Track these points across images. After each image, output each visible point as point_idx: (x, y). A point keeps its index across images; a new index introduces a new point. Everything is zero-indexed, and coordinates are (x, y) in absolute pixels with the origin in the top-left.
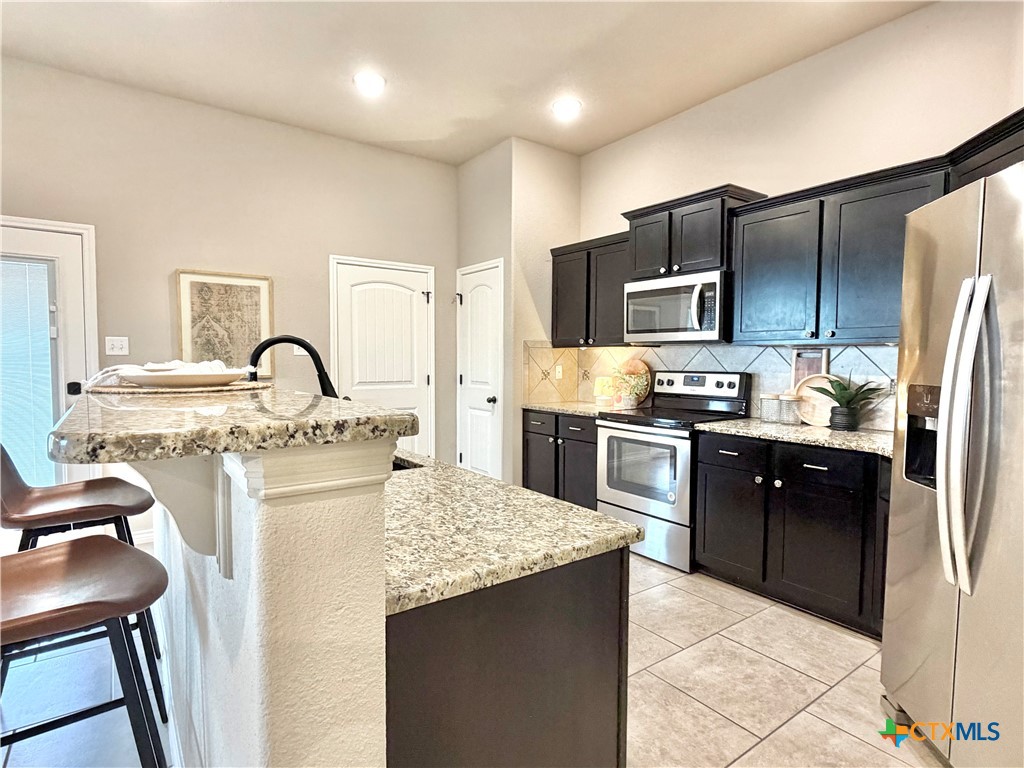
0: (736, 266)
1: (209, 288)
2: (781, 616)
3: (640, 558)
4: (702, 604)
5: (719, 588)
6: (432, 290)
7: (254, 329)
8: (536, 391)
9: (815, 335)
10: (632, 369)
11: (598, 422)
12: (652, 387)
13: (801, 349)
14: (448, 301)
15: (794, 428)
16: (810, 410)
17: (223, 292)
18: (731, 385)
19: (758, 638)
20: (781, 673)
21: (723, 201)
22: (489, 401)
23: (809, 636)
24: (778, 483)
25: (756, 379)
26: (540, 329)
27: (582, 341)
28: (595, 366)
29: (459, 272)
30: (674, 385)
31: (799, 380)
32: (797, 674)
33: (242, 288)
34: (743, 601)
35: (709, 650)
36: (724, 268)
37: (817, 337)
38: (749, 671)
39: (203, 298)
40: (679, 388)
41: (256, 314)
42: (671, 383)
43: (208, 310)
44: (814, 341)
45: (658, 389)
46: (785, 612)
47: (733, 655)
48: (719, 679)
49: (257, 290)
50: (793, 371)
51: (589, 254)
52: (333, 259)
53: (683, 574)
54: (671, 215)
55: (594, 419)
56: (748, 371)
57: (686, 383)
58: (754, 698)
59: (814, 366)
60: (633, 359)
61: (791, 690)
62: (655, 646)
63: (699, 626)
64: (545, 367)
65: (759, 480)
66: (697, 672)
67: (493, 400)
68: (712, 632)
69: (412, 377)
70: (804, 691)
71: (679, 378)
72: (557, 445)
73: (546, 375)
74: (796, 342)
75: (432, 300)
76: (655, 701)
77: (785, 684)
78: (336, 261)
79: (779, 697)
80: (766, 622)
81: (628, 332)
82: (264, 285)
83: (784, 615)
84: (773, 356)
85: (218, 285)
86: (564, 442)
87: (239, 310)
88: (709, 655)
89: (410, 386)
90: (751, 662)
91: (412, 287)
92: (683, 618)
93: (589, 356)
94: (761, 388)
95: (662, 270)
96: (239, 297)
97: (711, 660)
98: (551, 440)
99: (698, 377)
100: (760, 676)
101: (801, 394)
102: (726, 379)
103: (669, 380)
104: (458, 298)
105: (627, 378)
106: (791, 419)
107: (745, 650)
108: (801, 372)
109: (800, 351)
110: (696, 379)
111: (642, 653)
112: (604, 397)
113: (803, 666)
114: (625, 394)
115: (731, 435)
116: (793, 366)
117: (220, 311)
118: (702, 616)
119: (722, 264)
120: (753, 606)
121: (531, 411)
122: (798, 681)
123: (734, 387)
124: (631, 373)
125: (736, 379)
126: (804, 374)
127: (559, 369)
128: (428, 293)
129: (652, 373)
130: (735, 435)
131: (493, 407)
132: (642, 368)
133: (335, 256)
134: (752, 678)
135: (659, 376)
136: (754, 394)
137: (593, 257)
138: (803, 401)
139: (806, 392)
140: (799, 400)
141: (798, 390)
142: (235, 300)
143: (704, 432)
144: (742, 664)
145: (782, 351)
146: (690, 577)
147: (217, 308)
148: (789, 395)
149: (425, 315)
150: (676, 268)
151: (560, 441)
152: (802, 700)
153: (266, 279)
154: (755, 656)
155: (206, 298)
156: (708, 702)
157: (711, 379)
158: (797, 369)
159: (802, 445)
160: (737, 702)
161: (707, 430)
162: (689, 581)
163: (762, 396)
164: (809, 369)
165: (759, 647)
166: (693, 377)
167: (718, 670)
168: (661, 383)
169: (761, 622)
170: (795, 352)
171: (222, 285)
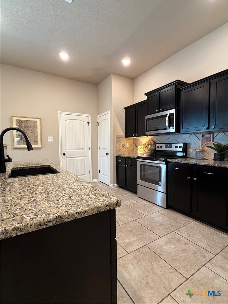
0: (181, 107)
1: (21, 121)
2: (197, 225)
3: (150, 203)
4: (169, 220)
5: (176, 214)
6: (90, 122)
7: (35, 133)
8: (120, 151)
9: (208, 128)
10: (149, 143)
11: (137, 160)
12: (155, 149)
13: (203, 134)
14: (95, 125)
15: (201, 160)
16: (207, 154)
17: (26, 122)
18: (180, 147)
19: (188, 234)
20: (196, 249)
21: (176, 86)
22: (106, 154)
23: (207, 234)
24: (195, 179)
25: (188, 145)
26: (121, 132)
27: (133, 135)
28: (139, 143)
29: (98, 116)
30: (162, 148)
31: (203, 145)
32: (202, 249)
33: (32, 121)
34: (184, 219)
35: (170, 238)
36: (177, 108)
37: (209, 129)
38: (184, 247)
39: (20, 124)
40: (164, 149)
41: (36, 129)
42: (161, 147)
43: (21, 128)
44: (208, 130)
45: (157, 149)
46: (199, 224)
47: (179, 241)
48: (173, 250)
49: (36, 122)
50: (201, 142)
51: (135, 108)
52: (59, 113)
53: (164, 209)
54: (159, 92)
55: (136, 158)
56: (186, 142)
57: (166, 147)
58: (185, 260)
59: (208, 140)
60: (150, 140)
61: (200, 256)
62: (151, 236)
63: (168, 228)
64: (123, 143)
65: (189, 178)
66: (165, 247)
67: (107, 154)
68: (172, 231)
69: (84, 147)
70: (205, 257)
71: (163, 145)
72: (126, 167)
73: (123, 146)
74: (201, 131)
75: (90, 125)
76: (147, 259)
77: (197, 253)
78: (60, 113)
79: (195, 260)
80: (191, 227)
81: (147, 131)
82: (38, 121)
83: (198, 225)
84: (194, 137)
85: (24, 120)
86: (128, 166)
87: (31, 128)
88: (170, 240)
89: (84, 150)
90: (185, 244)
91: (84, 121)
92: (162, 225)
93: (137, 140)
94: (190, 148)
95: (157, 111)
96: (31, 124)
97: (170, 242)
98: (124, 165)
99: (170, 145)
100: (188, 250)
101: (203, 149)
102: (178, 145)
103: (160, 146)
104: (98, 124)
105: (147, 146)
106: (200, 157)
107: (183, 239)
108: (203, 142)
109: (203, 135)
110: (169, 146)
111: (146, 238)
112: (141, 152)
113: (204, 246)
114: (147, 151)
115: (179, 163)
116: (201, 140)
117: (25, 128)
118: (169, 225)
119: (176, 107)
120: (187, 221)
121: (119, 157)
122: (202, 252)
123: (181, 147)
124: (148, 145)
125: (182, 145)
126: (204, 142)
127: (128, 144)
128: (89, 122)
129: (155, 144)
130: (180, 163)
131: (108, 156)
132: (152, 143)
133: (60, 112)
134: (185, 250)
135: (157, 145)
136: (188, 150)
137: (136, 109)
138: (204, 151)
139: (206, 148)
140: (203, 151)
141: (203, 148)
142: (29, 125)
143: (170, 162)
144: (182, 244)
145: (197, 135)
146: (166, 210)
147: (24, 127)
148: (200, 149)
149: (88, 129)
150: (161, 109)
151: (127, 166)
152: (204, 261)
153: (39, 118)
154: (187, 241)
155: (21, 124)
156: (167, 261)
157: (174, 145)
158: (202, 141)
159: (203, 166)
160: (178, 261)
161: (171, 161)
162: (165, 211)
163: (190, 150)
164: (206, 141)
165: (189, 238)
166: (168, 145)
167: (173, 246)
168: (158, 147)
169: (190, 227)
170: (201, 135)
171: (25, 120)
